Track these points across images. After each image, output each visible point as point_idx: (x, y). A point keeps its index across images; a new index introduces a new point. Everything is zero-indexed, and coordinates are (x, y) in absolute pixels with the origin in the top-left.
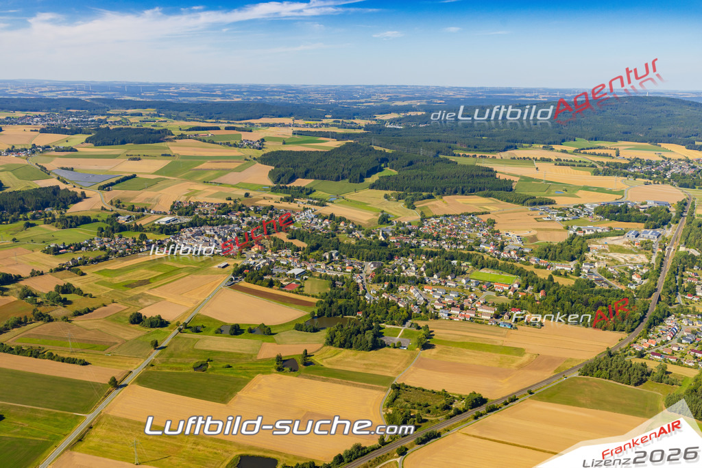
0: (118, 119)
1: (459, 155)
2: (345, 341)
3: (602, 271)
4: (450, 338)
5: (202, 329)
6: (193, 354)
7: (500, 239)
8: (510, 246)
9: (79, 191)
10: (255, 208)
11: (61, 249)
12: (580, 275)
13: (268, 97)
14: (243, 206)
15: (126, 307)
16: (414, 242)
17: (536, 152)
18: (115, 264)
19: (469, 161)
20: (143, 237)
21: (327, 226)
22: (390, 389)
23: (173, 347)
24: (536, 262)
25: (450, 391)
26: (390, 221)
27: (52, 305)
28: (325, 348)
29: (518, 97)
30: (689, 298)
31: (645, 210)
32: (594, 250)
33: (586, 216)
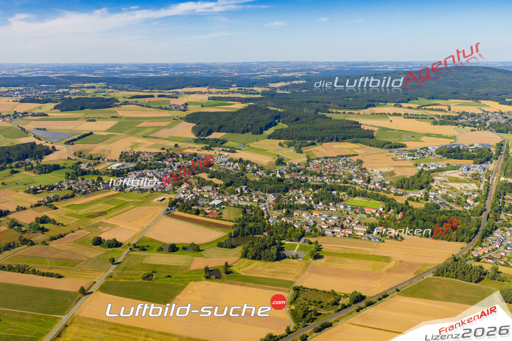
0: (78, 91)
1: (333, 112)
2: (256, 254)
3: (444, 197)
4: (335, 250)
5: (147, 248)
6: (141, 267)
7: (367, 174)
8: (375, 179)
9: (50, 146)
10: (183, 155)
11: (39, 190)
12: (428, 200)
13: (188, 72)
14: (174, 154)
15: (89, 233)
16: (303, 178)
17: (390, 109)
18: (80, 200)
19: (340, 117)
20: (100, 179)
21: (237, 168)
22: (292, 290)
23: (126, 262)
24: (395, 191)
25: (337, 291)
26: (284, 163)
27: (33, 233)
28: (241, 260)
29: (373, 68)
30: (510, 215)
31: (473, 150)
32: (437, 181)
33: (430, 156)
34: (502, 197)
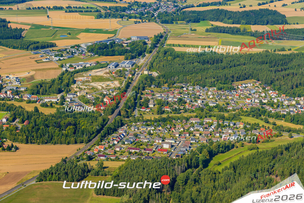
3: (82, 99)
8: (9, 86)
12: (63, 104)
24: (28, 98)
30: (143, 110)
31: (127, 45)
32: (79, 82)
33: (80, 54)
34: (140, 92)
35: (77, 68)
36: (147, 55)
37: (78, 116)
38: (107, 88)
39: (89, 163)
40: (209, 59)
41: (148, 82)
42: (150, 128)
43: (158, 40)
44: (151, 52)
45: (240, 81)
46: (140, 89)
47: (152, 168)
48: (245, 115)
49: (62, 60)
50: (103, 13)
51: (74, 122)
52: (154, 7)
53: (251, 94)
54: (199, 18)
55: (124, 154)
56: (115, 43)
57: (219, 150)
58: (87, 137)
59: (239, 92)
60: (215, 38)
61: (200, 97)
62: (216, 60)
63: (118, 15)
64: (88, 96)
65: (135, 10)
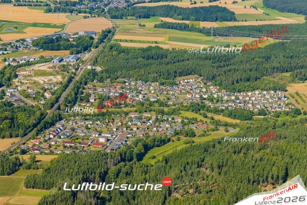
3: (23, 93)
30: (84, 104)
31: (74, 40)
32: (21, 77)
33: (24, 49)
34: (81, 87)
35: (21, 62)
36: (93, 50)
37: (16, 110)
38: (49, 82)
39: (22, 157)
40: (154, 55)
41: (90, 76)
42: (88, 122)
43: (105, 35)
44: (97, 47)
45: (182, 76)
46: (82, 84)
47: (84, 161)
48: (184, 109)
49: (5, 54)
50: (53, 7)
51: (11, 116)
52: (105, 2)
53: (192, 89)
54: (150, 14)
55: (59, 148)
56: (61, 37)
57: (154, 143)
58: (22, 131)
59: (181, 87)
60: (163, 33)
61: (142, 92)
62: (160, 55)
63: (67, 9)
64: (29, 91)
65: (86, 4)
